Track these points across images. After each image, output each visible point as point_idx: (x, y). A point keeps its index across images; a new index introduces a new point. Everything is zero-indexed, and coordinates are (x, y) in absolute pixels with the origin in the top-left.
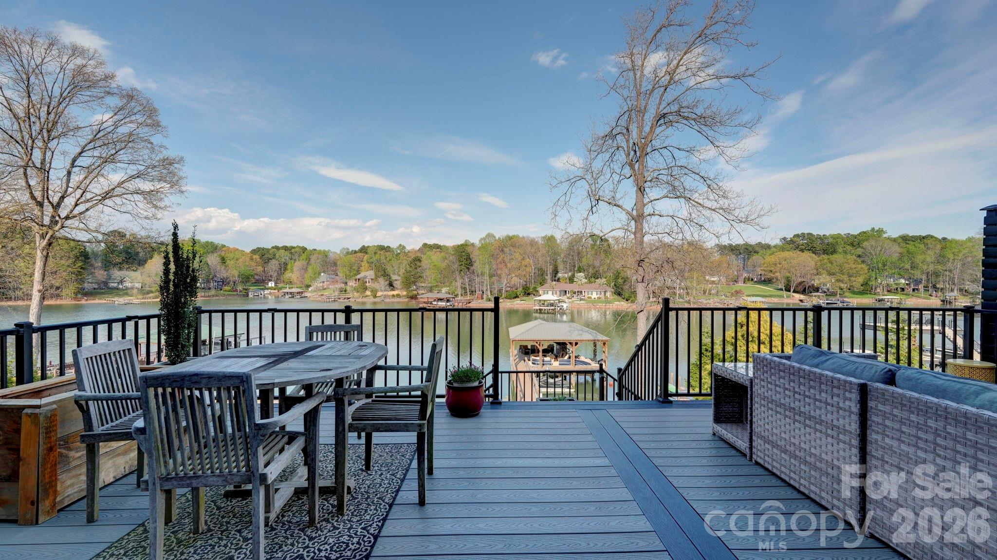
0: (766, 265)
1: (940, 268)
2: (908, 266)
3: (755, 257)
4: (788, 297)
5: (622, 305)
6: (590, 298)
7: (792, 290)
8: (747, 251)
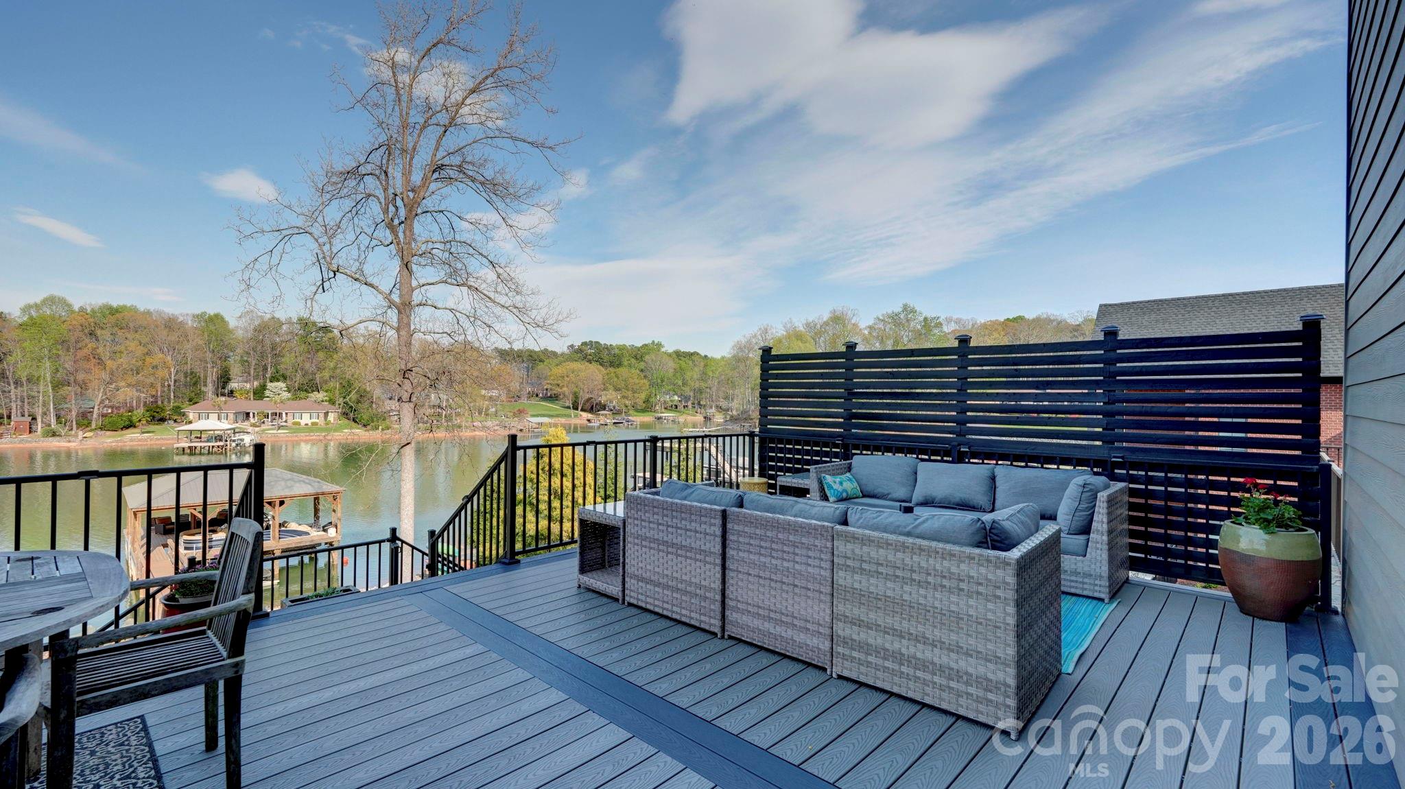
0: (552, 378)
1: (703, 385)
2: (680, 383)
3: (541, 366)
4: (576, 416)
5: (360, 434)
6: (299, 424)
7: (580, 408)
8: (532, 359)
